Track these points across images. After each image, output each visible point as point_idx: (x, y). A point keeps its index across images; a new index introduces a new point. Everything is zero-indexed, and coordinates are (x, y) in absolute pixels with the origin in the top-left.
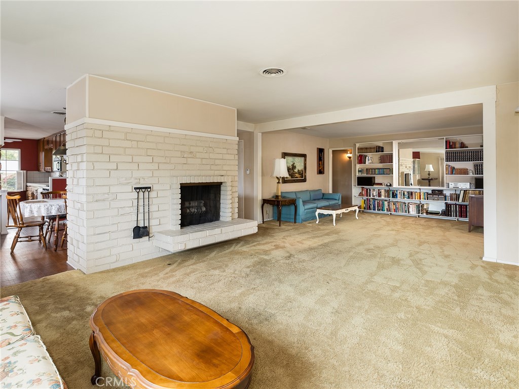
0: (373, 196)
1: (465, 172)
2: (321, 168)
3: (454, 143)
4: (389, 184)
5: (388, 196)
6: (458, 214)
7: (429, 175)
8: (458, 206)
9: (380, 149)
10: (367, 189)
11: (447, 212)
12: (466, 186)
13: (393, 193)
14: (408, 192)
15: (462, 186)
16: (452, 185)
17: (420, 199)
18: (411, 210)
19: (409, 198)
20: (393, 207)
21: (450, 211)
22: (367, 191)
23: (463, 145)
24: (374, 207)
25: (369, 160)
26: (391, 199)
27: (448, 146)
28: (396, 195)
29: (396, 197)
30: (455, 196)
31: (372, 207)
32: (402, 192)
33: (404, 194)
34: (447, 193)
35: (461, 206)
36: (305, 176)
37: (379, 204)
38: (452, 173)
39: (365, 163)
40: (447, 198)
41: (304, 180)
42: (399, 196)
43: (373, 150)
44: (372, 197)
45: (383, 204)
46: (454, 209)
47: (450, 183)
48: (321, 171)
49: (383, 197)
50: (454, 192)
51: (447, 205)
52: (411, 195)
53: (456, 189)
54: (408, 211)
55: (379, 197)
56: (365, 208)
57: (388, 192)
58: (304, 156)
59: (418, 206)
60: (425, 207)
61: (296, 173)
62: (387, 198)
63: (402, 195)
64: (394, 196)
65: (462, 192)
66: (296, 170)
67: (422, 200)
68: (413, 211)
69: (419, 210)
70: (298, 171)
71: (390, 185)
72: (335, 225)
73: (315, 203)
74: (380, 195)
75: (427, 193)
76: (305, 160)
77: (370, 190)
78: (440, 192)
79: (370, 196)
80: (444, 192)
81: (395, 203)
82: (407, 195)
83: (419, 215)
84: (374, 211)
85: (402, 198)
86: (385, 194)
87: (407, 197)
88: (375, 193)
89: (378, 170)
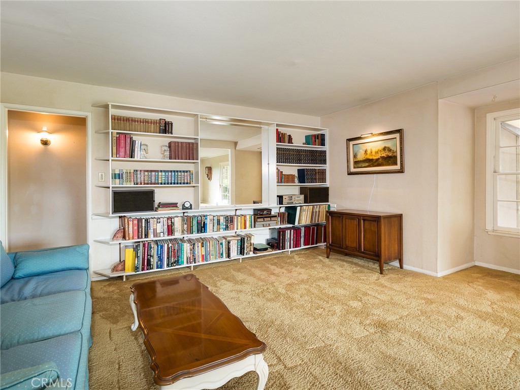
0: (155, 235)
1: (292, 179)
4: (187, 205)
5: (190, 231)
6: (292, 243)
8: (292, 231)
10: (139, 221)
12: (300, 199)
13: (199, 223)
14: (226, 217)
15: (296, 200)
17: (245, 228)
20: (200, 252)
21: (284, 241)
22: (139, 226)
23: (290, 139)
24: (160, 259)
26: (195, 236)
27: (278, 137)
28: (205, 225)
31: (154, 261)
32: (215, 218)
33: (218, 221)
38: (281, 181)
39: (133, 156)
42: (209, 226)
43: (151, 126)
44: (151, 237)
45: (180, 249)
46: (289, 236)
49: (178, 235)
51: (283, 232)
52: (230, 221)
55: (168, 235)
56: (137, 268)
57: (187, 220)
59: (241, 242)
62: (187, 236)
63: (216, 224)
64: (202, 228)
65: (299, 209)
67: (247, 229)
69: (242, 249)
71: (191, 206)
74: (170, 231)
75: (254, 216)
77: (146, 222)
78: (269, 213)
79: (148, 236)
81: (203, 242)
82: (225, 224)
83: (243, 257)
84: (160, 270)
85: (215, 229)
86: (183, 227)
87: (225, 227)
88: (160, 227)
89: (163, 174)
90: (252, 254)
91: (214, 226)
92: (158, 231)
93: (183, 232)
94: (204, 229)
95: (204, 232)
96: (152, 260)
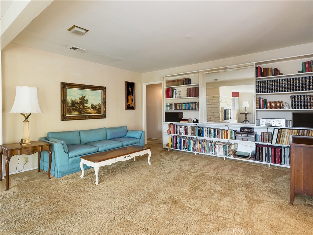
0: (180, 133)
1: (279, 106)
2: (129, 103)
3: (267, 70)
4: (195, 120)
5: (195, 134)
6: (270, 158)
7: (246, 110)
8: (270, 149)
9: (187, 81)
10: (174, 126)
11: (258, 155)
12: (282, 123)
13: (199, 131)
14: (215, 130)
15: (275, 123)
16: (263, 122)
17: (227, 138)
18: (217, 150)
19: (215, 136)
20: (199, 146)
21: (261, 154)
22: (174, 128)
23: (276, 72)
24: (180, 145)
25: (176, 94)
26: (197, 137)
27: (259, 73)
28: (202, 132)
29: (203, 136)
30: (267, 136)
31: (178, 145)
32: (209, 129)
33: (210, 131)
34: (258, 131)
35: (274, 148)
36: (105, 112)
37: (185, 142)
38: (264, 107)
39: (172, 97)
40: (258, 137)
41: (104, 117)
42: (205, 134)
43: (180, 82)
44: (178, 134)
45: (189, 143)
46: (267, 152)
47: (261, 120)
48: (130, 106)
49: (189, 135)
50: (266, 131)
51: (259, 147)
52: (217, 132)
53: (268, 126)
54: (215, 152)
55: (185, 134)
56: (172, 147)
57: (193, 128)
58: (103, 89)
59: (225, 147)
60: (233, 148)
61: (89, 108)
62: (193, 136)
63: (209, 133)
64: (200, 134)
65: (276, 131)
66: (89, 105)
67: (229, 139)
68: (220, 152)
69: (226, 151)
70: (92, 105)
71: (197, 122)
72: (97, 183)
73: (94, 146)
74: (186, 133)
75: (235, 131)
76: (104, 93)
77: (177, 127)
78: (250, 131)
79: (177, 133)
80: (255, 130)
81: (201, 142)
82: (214, 133)
83: (226, 157)
84: (180, 150)
85: (208, 136)
86: (191, 132)
87: (214, 135)
88: (182, 130)
89: (185, 104)
90: (232, 157)
91: (207, 134)
92: (181, 132)
93: (191, 134)
94: (202, 135)
95: (202, 136)
96: (177, 145)
